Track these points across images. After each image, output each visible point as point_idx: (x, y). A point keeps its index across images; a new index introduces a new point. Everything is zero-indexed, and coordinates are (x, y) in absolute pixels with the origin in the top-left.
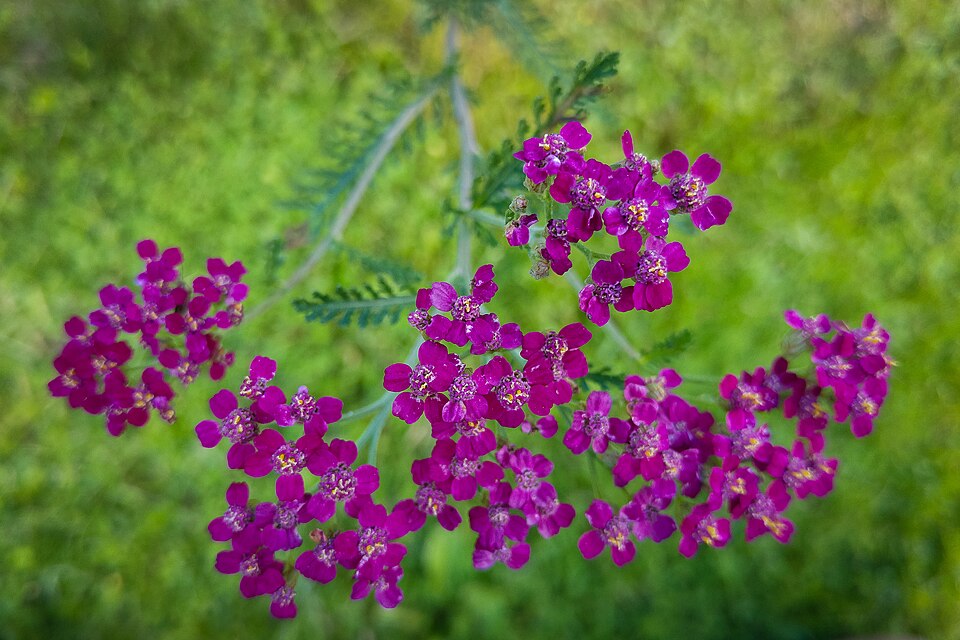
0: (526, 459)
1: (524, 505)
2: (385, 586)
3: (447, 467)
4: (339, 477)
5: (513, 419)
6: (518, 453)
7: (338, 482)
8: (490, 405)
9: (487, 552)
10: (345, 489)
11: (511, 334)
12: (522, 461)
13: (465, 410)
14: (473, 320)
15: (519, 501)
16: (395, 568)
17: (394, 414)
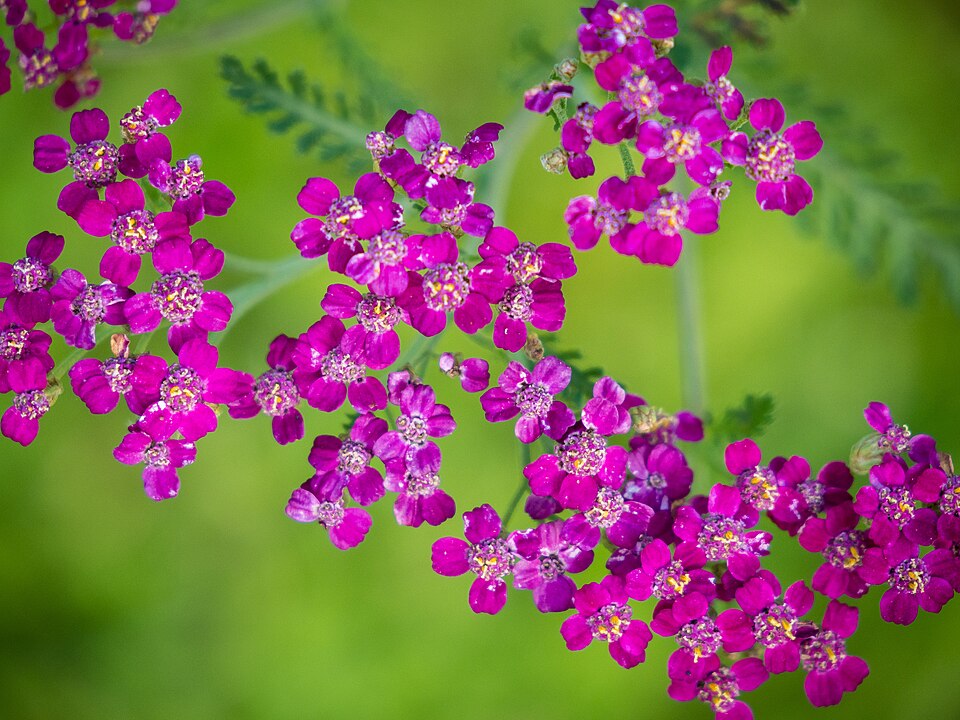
0: (425, 401)
1: (389, 460)
2: (163, 463)
3: (320, 357)
4: (184, 284)
5: (429, 324)
6: (417, 388)
7: (180, 290)
8: (412, 301)
9: (313, 499)
10: (185, 303)
11: (479, 217)
12: (419, 402)
13: (377, 275)
14: (442, 176)
15: (388, 449)
16: (189, 446)
17: (292, 238)
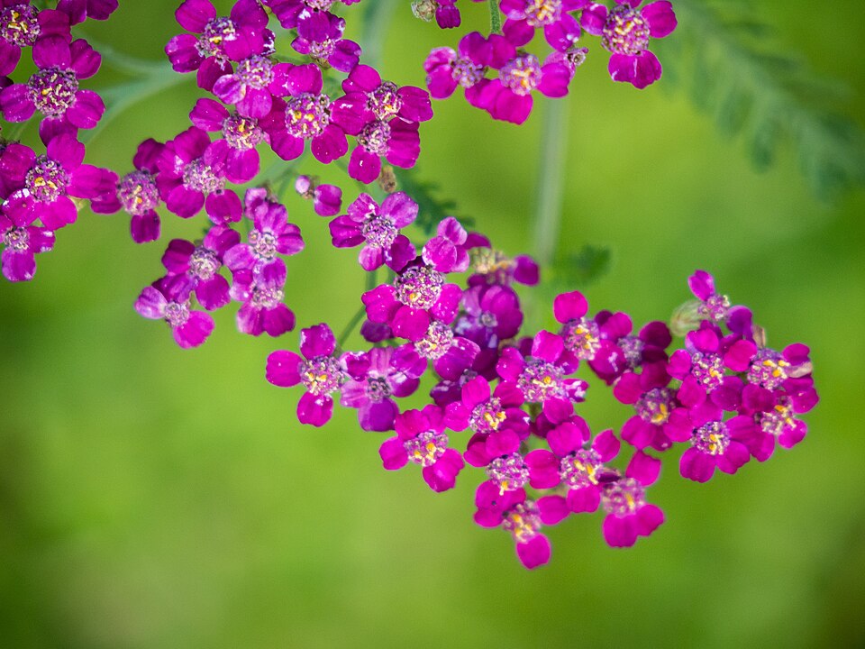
0: (277, 219)
1: (237, 270)
2: (22, 247)
3: (182, 166)
4: (60, 80)
5: (286, 148)
6: (272, 205)
7: (55, 86)
8: (273, 124)
9: (162, 298)
10: (58, 99)
11: (347, 53)
12: (272, 219)
13: (242, 96)
14: (316, 9)
15: (237, 260)
16: (49, 234)
17: (166, 50)
